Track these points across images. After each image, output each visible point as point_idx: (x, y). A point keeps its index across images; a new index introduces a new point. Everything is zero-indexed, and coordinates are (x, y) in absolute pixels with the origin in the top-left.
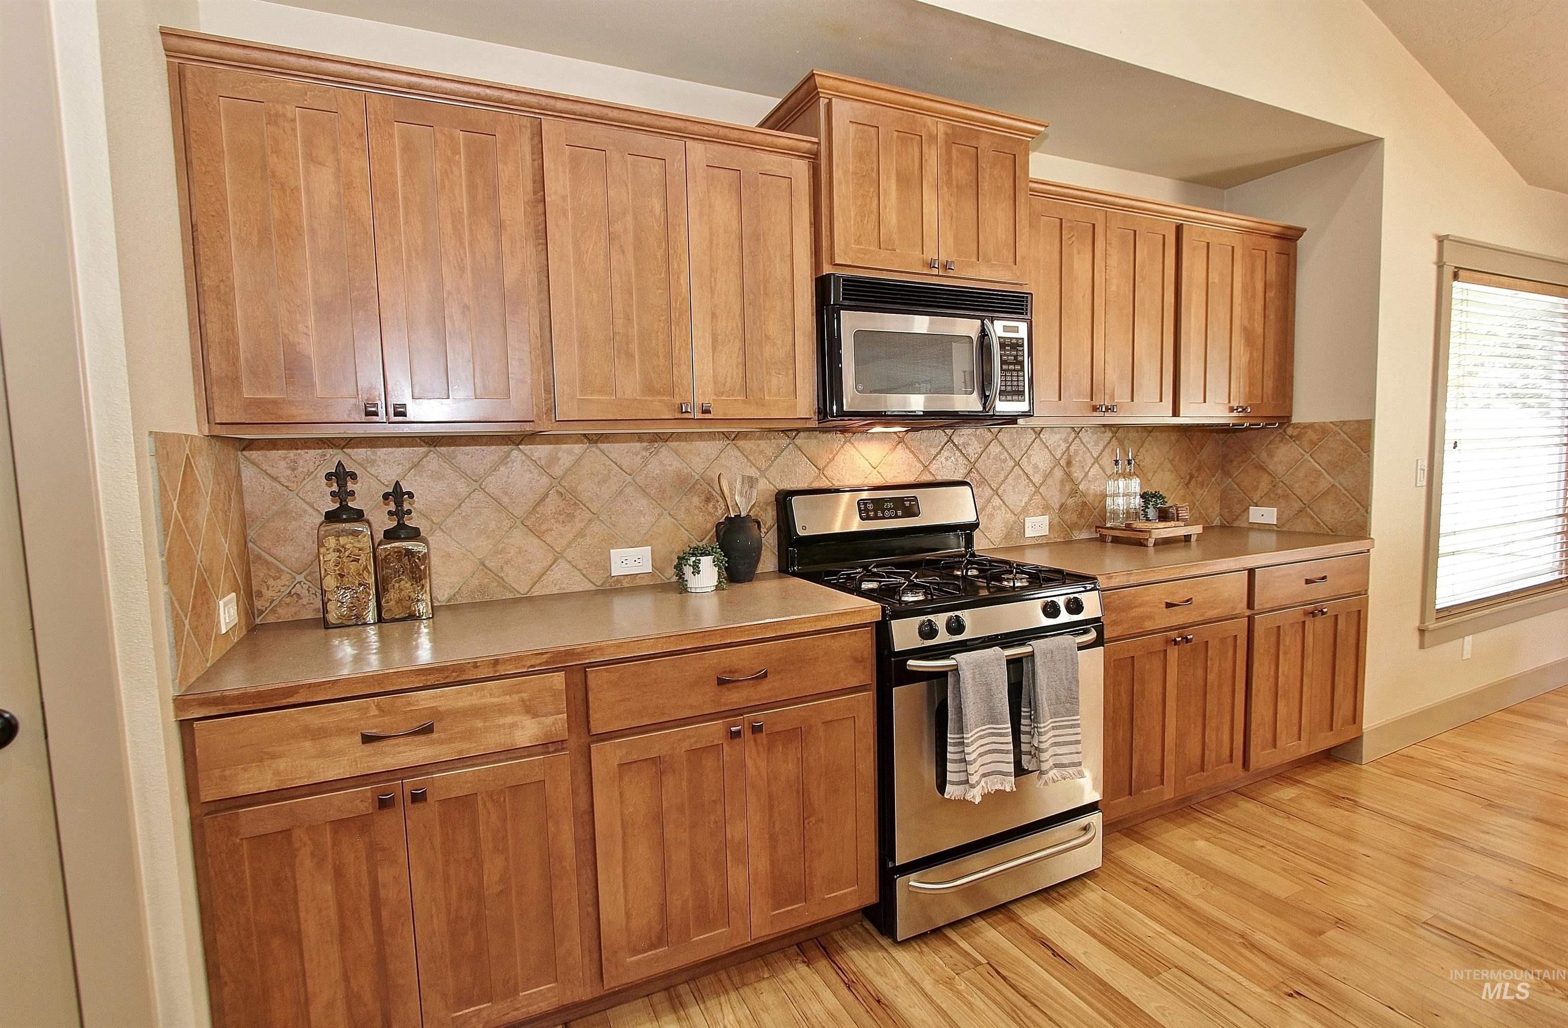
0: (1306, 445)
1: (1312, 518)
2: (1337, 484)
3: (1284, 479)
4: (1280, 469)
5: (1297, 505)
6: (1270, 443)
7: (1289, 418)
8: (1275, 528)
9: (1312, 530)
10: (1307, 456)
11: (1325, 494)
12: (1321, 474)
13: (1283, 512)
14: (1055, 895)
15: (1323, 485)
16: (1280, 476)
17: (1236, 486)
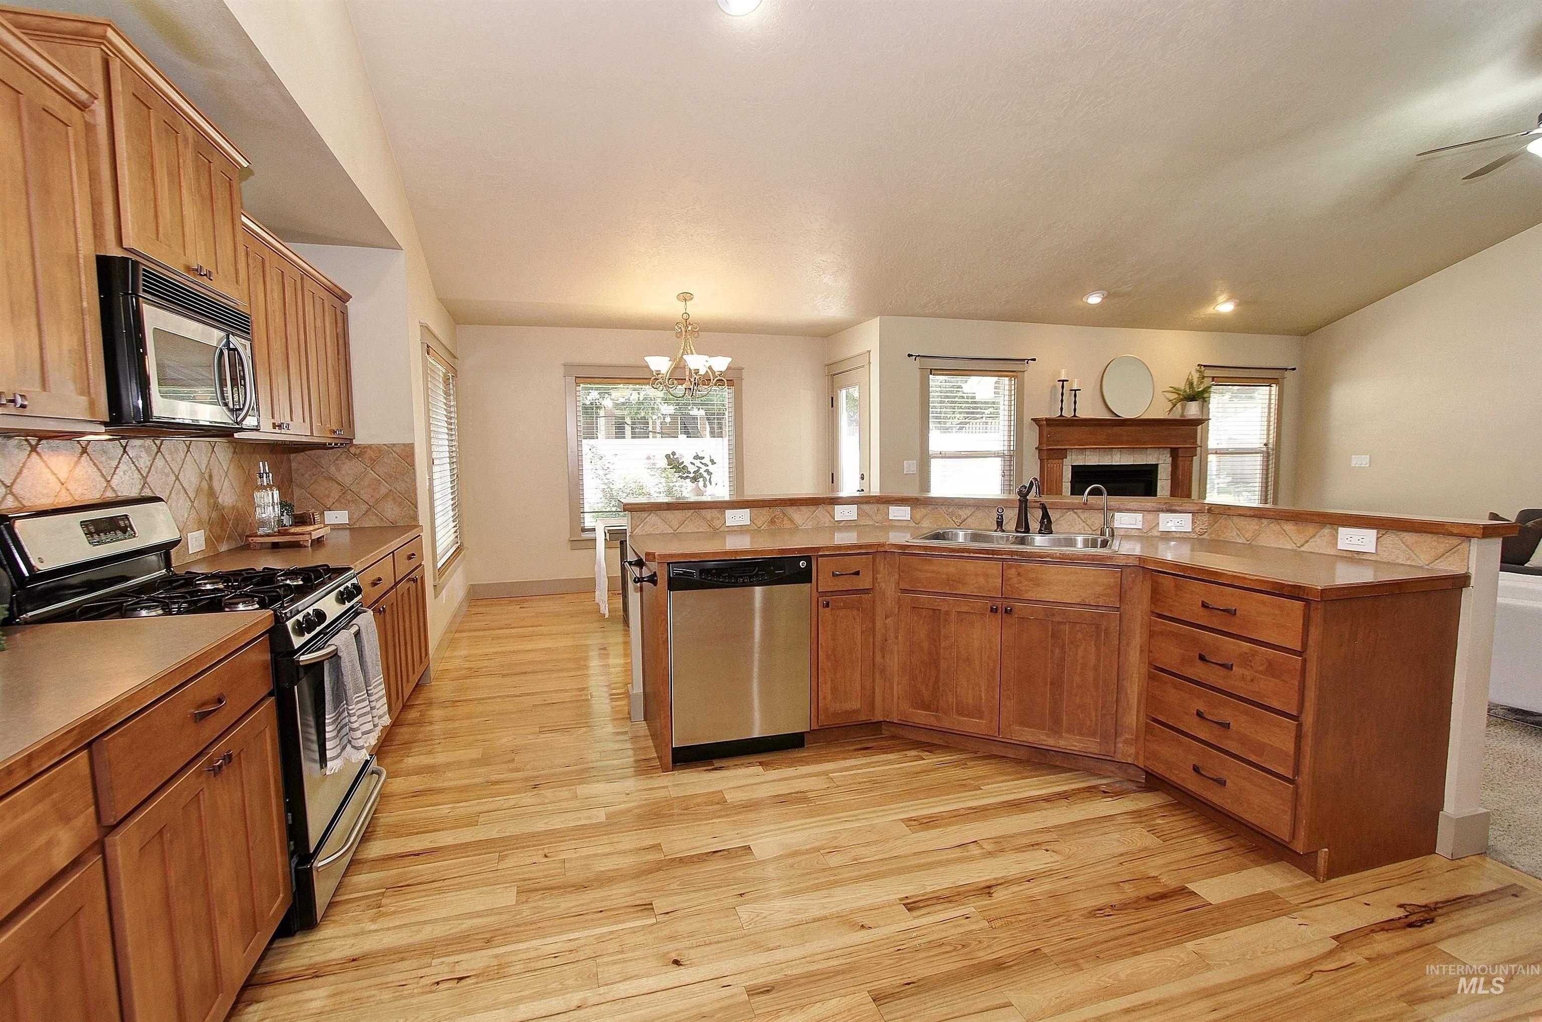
0: (367, 461)
1: (377, 515)
2: (393, 489)
3: (352, 488)
4: (348, 480)
5: (365, 507)
6: (337, 460)
7: (351, 440)
8: (348, 526)
9: (378, 524)
10: (369, 469)
11: (386, 496)
12: (380, 483)
13: (353, 513)
14: (368, 834)
15: (383, 490)
16: (348, 485)
17: (309, 496)
